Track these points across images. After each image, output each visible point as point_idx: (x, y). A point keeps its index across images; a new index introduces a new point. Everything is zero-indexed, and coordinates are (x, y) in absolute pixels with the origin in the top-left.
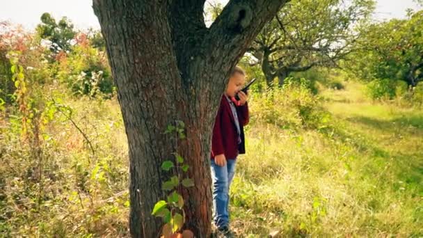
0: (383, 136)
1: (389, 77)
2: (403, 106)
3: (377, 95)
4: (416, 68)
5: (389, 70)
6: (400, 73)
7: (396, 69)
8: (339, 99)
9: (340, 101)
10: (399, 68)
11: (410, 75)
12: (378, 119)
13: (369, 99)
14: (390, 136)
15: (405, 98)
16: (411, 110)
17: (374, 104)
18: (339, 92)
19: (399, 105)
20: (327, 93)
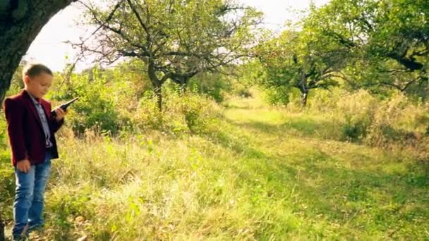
0: (268, 139)
1: (284, 84)
2: (294, 111)
3: (274, 101)
4: (307, 76)
5: (283, 78)
6: (292, 81)
7: (289, 77)
8: (244, 106)
9: (242, 108)
10: (292, 75)
11: (301, 82)
12: (270, 123)
13: (267, 105)
14: (274, 139)
15: (296, 104)
16: (300, 114)
17: (270, 109)
18: (245, 100)
19: (291, 110)
20: (234, 100)
